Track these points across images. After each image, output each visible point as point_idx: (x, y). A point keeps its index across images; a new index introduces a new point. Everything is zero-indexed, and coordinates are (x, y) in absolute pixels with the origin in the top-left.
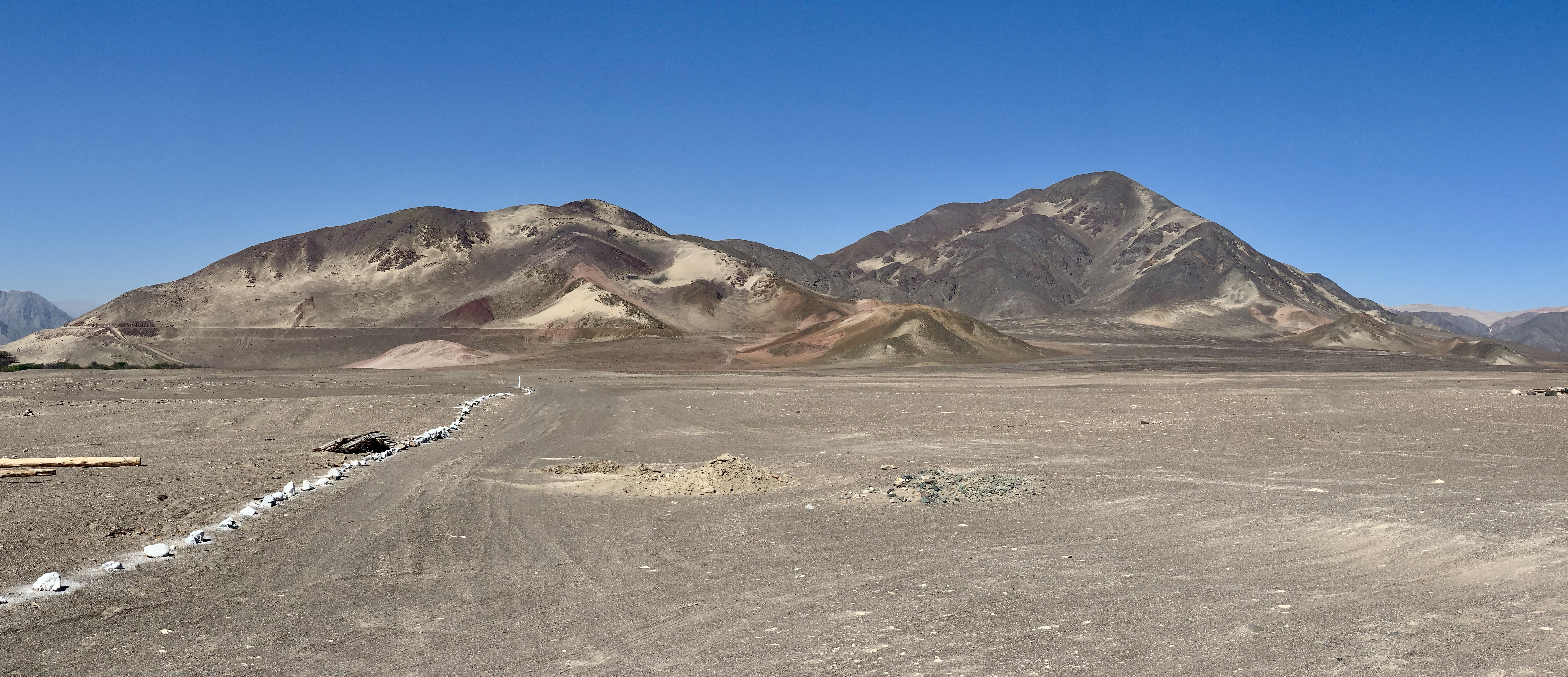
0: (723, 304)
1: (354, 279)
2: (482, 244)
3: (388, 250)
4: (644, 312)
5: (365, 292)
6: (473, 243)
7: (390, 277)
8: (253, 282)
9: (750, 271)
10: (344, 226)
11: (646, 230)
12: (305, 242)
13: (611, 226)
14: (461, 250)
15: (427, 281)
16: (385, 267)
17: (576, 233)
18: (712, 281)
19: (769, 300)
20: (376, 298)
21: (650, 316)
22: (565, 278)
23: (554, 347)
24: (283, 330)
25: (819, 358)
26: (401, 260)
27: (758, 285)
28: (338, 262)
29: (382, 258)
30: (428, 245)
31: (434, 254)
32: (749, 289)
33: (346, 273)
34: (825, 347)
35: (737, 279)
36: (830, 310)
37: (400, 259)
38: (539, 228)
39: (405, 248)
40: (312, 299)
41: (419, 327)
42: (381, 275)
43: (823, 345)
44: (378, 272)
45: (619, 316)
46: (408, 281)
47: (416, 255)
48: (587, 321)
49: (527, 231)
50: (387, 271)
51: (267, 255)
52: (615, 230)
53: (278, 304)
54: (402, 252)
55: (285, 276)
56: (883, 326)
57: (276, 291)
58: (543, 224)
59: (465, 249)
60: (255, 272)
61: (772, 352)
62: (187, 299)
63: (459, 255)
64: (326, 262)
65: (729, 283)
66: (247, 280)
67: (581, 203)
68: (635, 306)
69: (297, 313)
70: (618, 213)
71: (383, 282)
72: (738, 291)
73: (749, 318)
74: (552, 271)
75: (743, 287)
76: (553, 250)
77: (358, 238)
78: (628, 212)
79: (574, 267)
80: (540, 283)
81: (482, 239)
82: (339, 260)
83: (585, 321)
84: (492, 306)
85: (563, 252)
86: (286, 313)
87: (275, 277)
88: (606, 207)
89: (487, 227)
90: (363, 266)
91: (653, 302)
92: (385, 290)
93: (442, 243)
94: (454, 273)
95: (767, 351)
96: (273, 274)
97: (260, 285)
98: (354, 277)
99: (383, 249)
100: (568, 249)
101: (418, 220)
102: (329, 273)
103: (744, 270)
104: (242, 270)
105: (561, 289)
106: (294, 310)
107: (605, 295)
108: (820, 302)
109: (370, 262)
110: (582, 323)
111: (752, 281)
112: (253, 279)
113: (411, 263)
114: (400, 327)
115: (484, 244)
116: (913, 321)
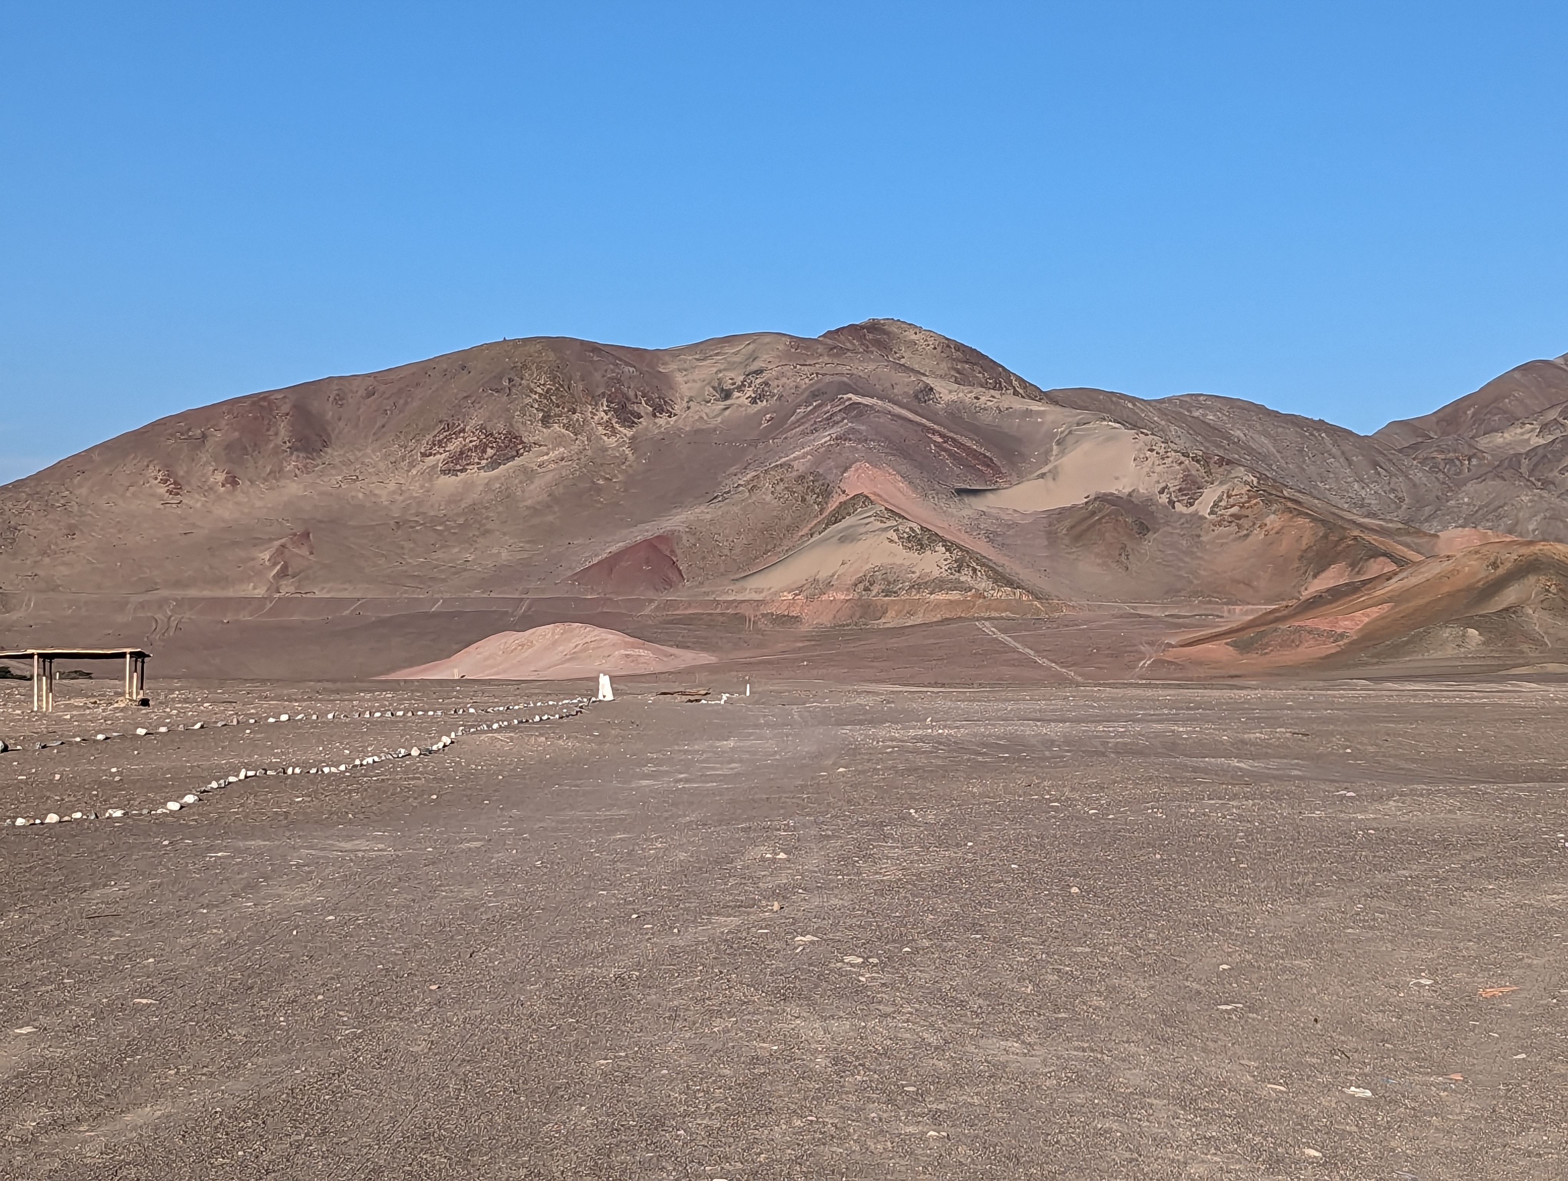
0: (1149, 545)
1: (394, 492)
2: (657, 420)
3: (463, 430)
4: (983, 565)
5: (416, 519)
6: (640, 417)
7: (468, 486)
8: (178, 494)
9: (1209, 473)
10: (368, 375)
11: (997, 386)
12: (285, 408)
13: (924, 379)
14: (614, 432)
15: (544, 497)
16: (458, 467)
17: (850, 395)
18: (1130, 495)
19: (1247, 536)
20: (439, 533)
21: (996, 572)
22: (826, 493)
23: (806, 638)
24: (249, 600)
25: (1327, 657)
26: (490, 452)
27: (1223, 504)
28: (359, 454)
29: (451, 447)
30: (546, 421)
31: (559, 440)
32: (1205, 512)
33: (374, 479)
34: (1342, 636)
35: (1180, 490)
36: (1375, 553)
37: (489, 450)
38: (774, 383)
39: (500, 426)
40: (307, 535)
41: (531, 596)
42: (448, 483)
43: (1339, 631)
44: (443, 477)
45: (936, 573)
46: (506, 496)
47: (522, 442)
48: (871, 585)
49: (749, 392)
50: (462, 476)
51: (204, 436)
52: (931, 389)
53: (235, 544)
54: (491, 434)
55: (244, 484)
56: (1469, 589)
57: (227, 515)
58: (783, 374)
59: (622, 429)
60: (181, 473)
61: (1234, 645)
62: (27, 529)
63: (612, 442)
64: (333, 454)
65: (1164, 499)
66: (162, 490)
67: (861, 327)
68: (968, 552)
69: (275, 564)
70: (939, 349)
71: (453, 500)
72: (1182, 515)
73: (1202, 572)
74: (801, 478)
75: (1192, 509)
76: (804, 434)
77: (402, 401)
78: (960, 347)
79: (846, 470)
80: (775, 502)
81: (658, 409)
82: (360, 450)
83: (868, 584)
84: (678, 552)
85: (824, 438)
86: (251, 563)
87: (223, 485)
88: (914, 337)
89: (666, 380)
90: (412, 465)
91: (1007, 541)
92: (458, 515)
93: (575, 417)
94: (601, 482)
95: (1227, 644)
96: (220, 477)
97: (194, 501)
98: (392, 486)
99: (451, 430)
100: (835, 431)
101: (524, 366)
102: (340, 478)
103: (1198, 470)
104: (151, 467)
105: (820, 518)
106: (268, 557)
107: (908, 530)
108: (1355, 538)
109: (424, 455)
110: (861, 586)
111: (1210, 495)
112: (177, 489)
113: (513, 457)
114: (493, 595)
115: (662, 420)
116: (1532, 579)
